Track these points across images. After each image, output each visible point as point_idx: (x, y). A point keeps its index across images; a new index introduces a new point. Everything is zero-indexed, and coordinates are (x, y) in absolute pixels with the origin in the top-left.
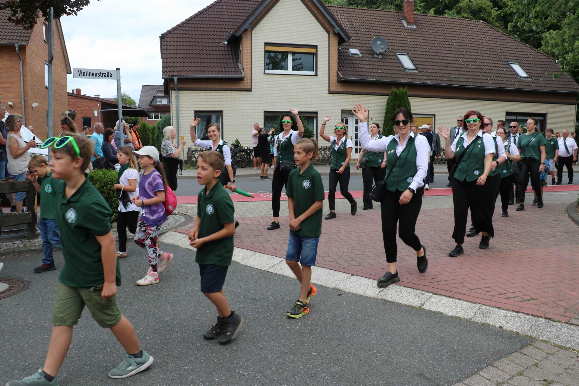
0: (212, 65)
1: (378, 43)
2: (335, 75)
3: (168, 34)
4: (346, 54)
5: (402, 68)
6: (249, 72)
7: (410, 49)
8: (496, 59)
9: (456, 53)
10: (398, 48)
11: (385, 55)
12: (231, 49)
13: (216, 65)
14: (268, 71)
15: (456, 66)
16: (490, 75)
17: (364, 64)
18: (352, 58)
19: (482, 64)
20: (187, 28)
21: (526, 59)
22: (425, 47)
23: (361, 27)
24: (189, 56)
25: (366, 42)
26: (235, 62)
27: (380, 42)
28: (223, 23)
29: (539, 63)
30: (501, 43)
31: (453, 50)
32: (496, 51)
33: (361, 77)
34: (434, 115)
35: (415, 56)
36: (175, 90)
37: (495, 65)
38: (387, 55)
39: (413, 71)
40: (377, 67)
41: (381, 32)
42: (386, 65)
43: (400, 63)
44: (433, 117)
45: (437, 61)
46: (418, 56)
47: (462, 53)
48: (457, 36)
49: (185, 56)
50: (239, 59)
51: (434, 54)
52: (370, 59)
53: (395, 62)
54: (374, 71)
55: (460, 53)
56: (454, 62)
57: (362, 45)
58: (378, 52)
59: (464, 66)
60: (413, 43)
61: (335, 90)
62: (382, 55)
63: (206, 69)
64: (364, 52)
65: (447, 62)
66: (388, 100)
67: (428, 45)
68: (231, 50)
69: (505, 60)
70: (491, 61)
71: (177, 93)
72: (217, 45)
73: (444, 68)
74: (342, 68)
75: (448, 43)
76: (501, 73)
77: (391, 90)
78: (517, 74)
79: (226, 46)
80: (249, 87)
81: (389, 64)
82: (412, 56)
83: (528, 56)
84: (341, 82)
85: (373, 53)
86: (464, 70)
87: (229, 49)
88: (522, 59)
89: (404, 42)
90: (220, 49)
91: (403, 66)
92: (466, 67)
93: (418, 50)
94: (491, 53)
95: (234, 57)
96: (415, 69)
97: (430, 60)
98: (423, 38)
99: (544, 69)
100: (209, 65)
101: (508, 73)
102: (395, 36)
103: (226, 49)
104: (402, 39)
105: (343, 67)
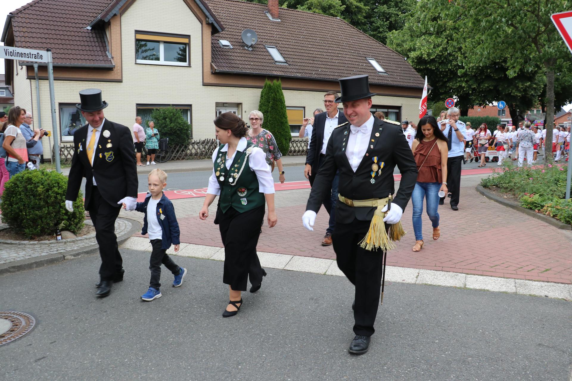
0: (78, 52)
1: (249, 35)
2: (209, 66)
3: (17, 14)
4: (218, 46)
5: (272, 61)
6: (119, 61)
7: (278, 42)
8: (356, 55)
9: (319, 47)
10: (266, 41)
11: (255, 47)
12: (96, 35)
13: (81, 52)
14: (139, 61)
15: (322, 60)
16: (353, 69)
17: (236, 56)
18: (223, 50)
19: (344, 59)
20: (41, 9)
21: (381, 55)
22: (291, 41)
23: (228, 18)
24: (48, 41)
25: (235, 34)
26: (102, 50)
27: (250, 35)
28: (82, 6)
29: (392, 60)
30: (358, 40)
31: (317, 44)
32: (355, 46)
33: (235, 69)
34: (304, 107)
35: (283, 49)
36: (35, 79)
37: (355, 60)
38: (257, 48)
39: (283, 64)
40: (249, 59)
41: (248, 24)
42: (257, 57)
43: (270, 55)
44: (303, 109)
45: (304, 55)
46: (286, 49)
47: (326, 48)
48: (319, 31)
49: (44, 40)
50: (106, 46)
51: (300, 48)
52: (242, 51)
53: (265, 54)
54: (247, 63)
55: (323, 48)
56: (319, 56)
57: (232, 37)
58: (249, 44)
59: (328, 60)
60: (280, 37)
61: (208, 82)
62: (252, 47)
63: (71, 57)
64: (234, 44)
65: (313, 56)
66: (262, 93)
67: (293, 38)
68: (96, 37)
69: (363, 55)
70: (351, 57)
71: (37, 83)
72: (79, 30)
73: (312, 62)
74: (215, 60)
75: (312, 38)
76: (362, 67)
77: (265, 83)
78: (375, 70)
79: (90, 31)
80: (119, 78)
81: (260, 57)
82: (281, 49)
83: (382, 53)
84: (215, 74)
85: (243, 45)
86: (329, 64)
87: (94, 36)
88: (378, 55)
89: (271, 35)
90: (84, 34)
91: (273, 59)
92: (330, 61)
93: (285, 43)
94: (350, 48)
95: (101, 45)
96: (285, 62)
97: (297, 54)
98: (289, 32)
99: (396, 66)
100: (74, 52)
101: (367, 68)
102: (262, 28)
103: (91, 35)
104: (269, 32)
105: (216, 58)
